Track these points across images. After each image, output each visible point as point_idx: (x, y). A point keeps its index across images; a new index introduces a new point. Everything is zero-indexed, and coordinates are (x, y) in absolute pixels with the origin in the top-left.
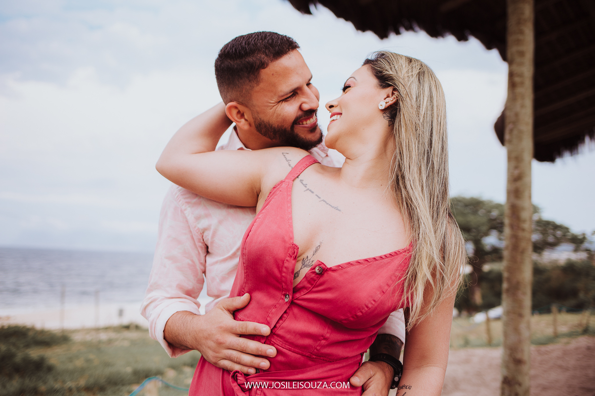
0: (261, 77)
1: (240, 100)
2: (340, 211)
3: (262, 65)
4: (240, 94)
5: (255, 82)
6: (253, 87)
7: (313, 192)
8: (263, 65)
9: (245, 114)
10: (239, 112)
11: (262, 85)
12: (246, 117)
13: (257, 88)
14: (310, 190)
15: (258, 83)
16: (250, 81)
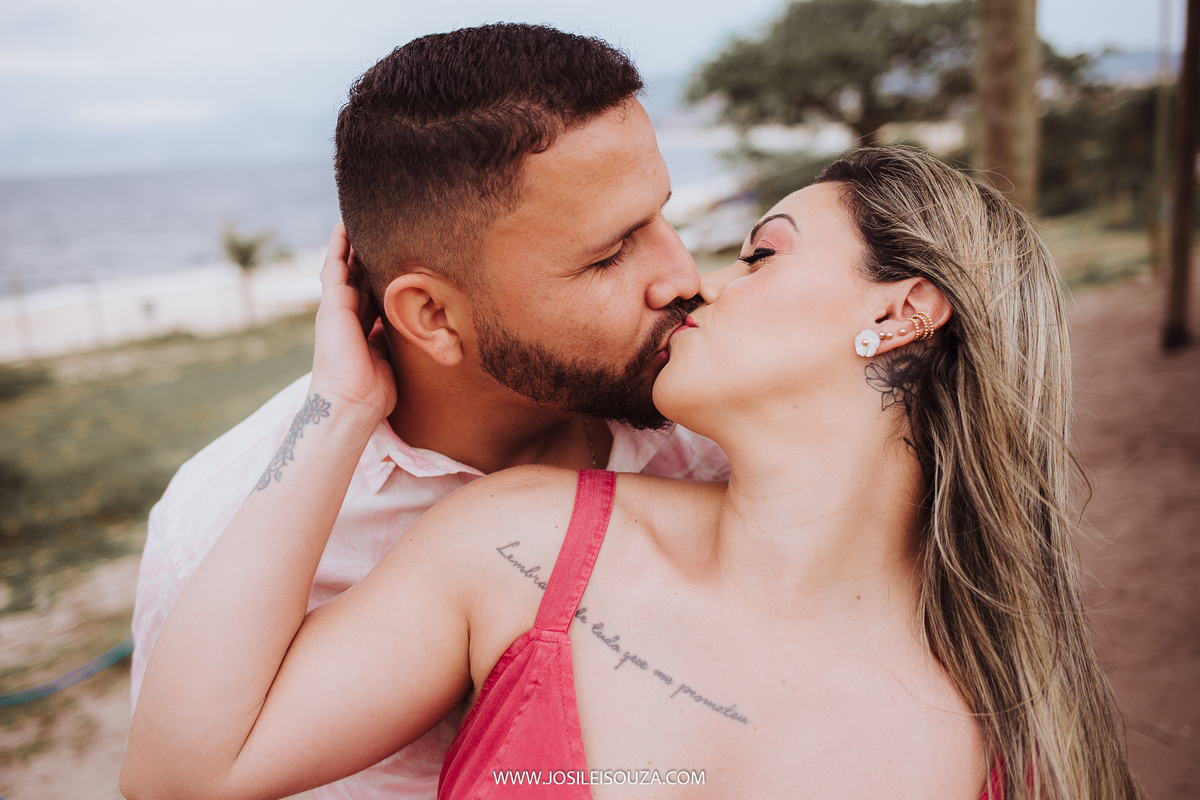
0: (528, 183)
1: (440, 262)
2: (744, 720)
3: (533, 141)
4: (441, 240)
5: (503, 199)
6: (494, 216)
7: (643, 665)
8: (536, 140)
9: (447, 312)
10: (429, 304)
11: (525, 209)
12: (452, 322)
13: (505, 221)
14: (634, 659)
15: (512, 200)
16: (483, 195)
